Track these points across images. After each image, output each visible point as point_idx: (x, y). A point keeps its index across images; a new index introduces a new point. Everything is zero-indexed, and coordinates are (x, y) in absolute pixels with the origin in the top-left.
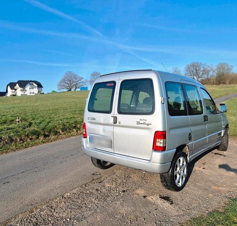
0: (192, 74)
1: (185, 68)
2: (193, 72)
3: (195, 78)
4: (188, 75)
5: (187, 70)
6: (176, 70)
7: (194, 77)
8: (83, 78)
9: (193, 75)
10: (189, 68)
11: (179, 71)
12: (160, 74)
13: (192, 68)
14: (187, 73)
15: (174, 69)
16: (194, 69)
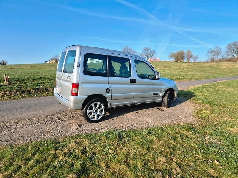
0: (233, 51)
1: (226, 47)
2: (233, 50)
3: (235, 56)
4: (228, 52)
5: (228, 48)
6: (218, 47)
7: (234, 54)
8: (137, 52)
9: (233, 53)
10: (230, 47)
11: (221, 48)
12: (82, 47)
13: (233, 46)
14: (227, 51)
15: (216, 47)
16: (235, 47)
